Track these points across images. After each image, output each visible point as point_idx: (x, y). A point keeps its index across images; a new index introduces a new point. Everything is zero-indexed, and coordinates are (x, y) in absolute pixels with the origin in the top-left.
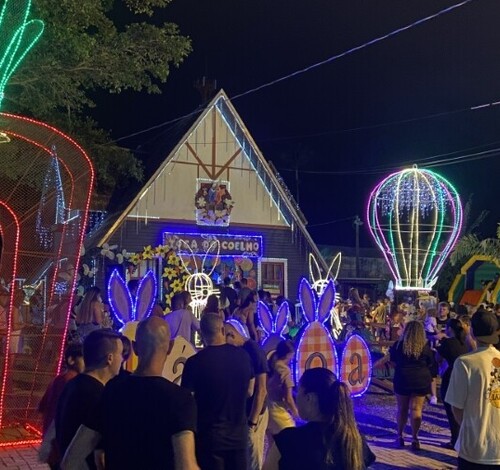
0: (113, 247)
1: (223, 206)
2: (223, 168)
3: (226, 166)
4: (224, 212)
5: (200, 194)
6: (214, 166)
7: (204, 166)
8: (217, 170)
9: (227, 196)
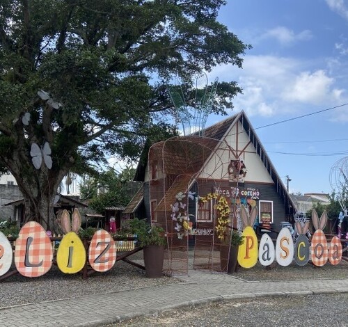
0: (194, 193)
1: (241, 172)
2: (242, 152)
3: (243, 151)
4: (242, 175)
5: (230, 166)
6: (237, 151)
7: (232, 151)
8: (239, 153)
9: (244, 167)
